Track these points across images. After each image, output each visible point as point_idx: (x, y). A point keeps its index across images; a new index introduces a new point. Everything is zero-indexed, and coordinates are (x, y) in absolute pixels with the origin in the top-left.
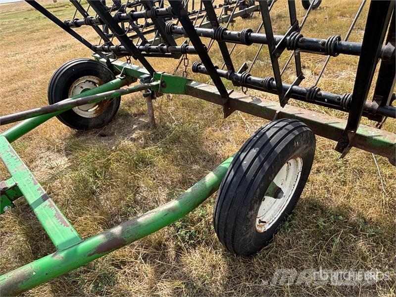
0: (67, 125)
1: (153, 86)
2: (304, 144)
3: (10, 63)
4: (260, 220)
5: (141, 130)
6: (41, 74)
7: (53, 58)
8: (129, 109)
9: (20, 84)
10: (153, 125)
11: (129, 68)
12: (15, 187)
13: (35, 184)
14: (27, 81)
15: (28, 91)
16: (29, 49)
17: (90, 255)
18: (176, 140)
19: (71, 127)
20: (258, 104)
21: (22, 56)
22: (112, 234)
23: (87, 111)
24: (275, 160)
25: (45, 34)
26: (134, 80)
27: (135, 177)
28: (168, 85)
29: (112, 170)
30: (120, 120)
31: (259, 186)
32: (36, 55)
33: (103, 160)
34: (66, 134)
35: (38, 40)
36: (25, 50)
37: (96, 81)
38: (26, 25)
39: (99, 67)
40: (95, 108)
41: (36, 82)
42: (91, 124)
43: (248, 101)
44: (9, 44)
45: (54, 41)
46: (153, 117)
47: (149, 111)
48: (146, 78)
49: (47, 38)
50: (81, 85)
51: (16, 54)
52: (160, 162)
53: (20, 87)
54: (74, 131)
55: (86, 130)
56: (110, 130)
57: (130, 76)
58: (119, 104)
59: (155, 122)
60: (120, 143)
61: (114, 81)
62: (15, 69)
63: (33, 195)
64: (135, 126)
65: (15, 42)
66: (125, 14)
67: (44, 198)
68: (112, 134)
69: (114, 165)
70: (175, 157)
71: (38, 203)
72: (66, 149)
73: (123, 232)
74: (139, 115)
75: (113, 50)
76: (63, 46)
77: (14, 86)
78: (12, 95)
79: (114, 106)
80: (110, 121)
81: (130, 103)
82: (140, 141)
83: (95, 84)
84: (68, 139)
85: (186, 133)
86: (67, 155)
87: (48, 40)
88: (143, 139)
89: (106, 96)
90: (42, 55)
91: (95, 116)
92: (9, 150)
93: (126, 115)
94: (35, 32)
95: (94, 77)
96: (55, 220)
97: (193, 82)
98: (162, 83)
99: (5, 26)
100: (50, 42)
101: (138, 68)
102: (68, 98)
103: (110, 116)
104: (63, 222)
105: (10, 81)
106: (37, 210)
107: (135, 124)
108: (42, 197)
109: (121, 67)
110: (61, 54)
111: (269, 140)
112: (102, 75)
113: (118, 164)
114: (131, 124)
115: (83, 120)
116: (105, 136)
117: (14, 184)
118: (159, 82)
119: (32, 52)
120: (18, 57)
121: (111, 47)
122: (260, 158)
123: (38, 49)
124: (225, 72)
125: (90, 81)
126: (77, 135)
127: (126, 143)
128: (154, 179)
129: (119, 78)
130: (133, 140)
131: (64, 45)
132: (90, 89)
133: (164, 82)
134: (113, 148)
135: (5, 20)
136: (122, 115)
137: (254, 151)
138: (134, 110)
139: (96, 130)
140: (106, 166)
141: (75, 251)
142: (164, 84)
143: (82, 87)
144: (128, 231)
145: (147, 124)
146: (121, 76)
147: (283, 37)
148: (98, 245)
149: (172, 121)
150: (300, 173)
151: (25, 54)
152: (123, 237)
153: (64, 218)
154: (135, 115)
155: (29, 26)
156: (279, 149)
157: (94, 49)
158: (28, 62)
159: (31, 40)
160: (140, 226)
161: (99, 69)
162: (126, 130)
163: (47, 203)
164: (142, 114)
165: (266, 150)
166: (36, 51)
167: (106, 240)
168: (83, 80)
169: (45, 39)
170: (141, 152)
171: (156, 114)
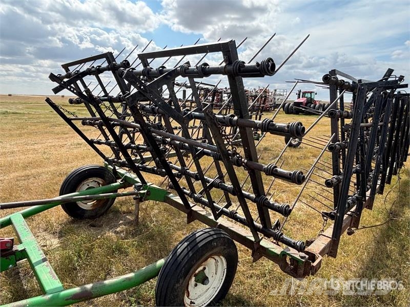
0: (67, 213)
1: (140, 194)
2: (221, 246)
3: (28, 150)
4: (191, 301)
5: (125, 225)
6: (54, 165)
7: (68, 152)
8: (120, 207)
9: (33, 171)
10: (136, 222)
11: (129, 176)
12: (24, 251)
13: (39, 250)
14: (40, 170)
15: (39, 179)
16: (48, 141)
17: (67, 300)
18: (151, 237)
19: (69, 215)
20: (209, 217)
21: (40, 146)
22: (85, 288)
23: (86, 204)
24: (197, 251)
25: (65, 130)
26: (130, 185)
27: (110, 261)
28: (152, 194)
29: (93, 253)
30: (111, 215)
31: (184, 266)
32: (53, 148)
33: (88, 245)
34: (63, 220)
35: (58, 134)
36: (44, 141)
37: (101, 182)
38: (49, 118)
39: (106, 172)
40: (93, 202)
41: (48, 173)
42: (86, 215)
43: (203, 214)
44: (30, 134)
45: (72, 137)
46: (138, 216)
47: (135, 211)
48: (138, 186)
49: (66, 134)
50: (88, 184)
51: (36, 143)
52: (133, 253)
53: (32, 174)
54: (71, 219)
55: (80, 219)
56: (100, 222)
57: (127, 182)
58: (114, 202)
59: (138, 221)
60: (105, 234)
61: (114, 184)
62: (31, 157)
63: (36, 257)
64: (121, 222)
65: (36, 133)
66: (133, 145)
67: (44, 260)
68: (101, 226)
69: (96, 250)
70: (146, 251)
71: (38, 263)
72: (60, 232)
73: (92, 288)
74: (127, 213)
75: (120, 163)
76: (78, 144)
77: (28, 172)
78: (24, 180)
79: (109, 203)
80: (102, 215)
81: (123, 202)
82: (122, 235)
83: (99, 184)
84: (64, 224)
85: (160, 233)
86: (59, 238)
87: (67, 136)
88: (125, 233)
89: (106, 196)
90: (58, 149)
91: (91, 208)
92: (23, 224)
93: (117, 212)
94: (56, 126)
95: (100, 179)
96: (49, 275)
97: (171, 195)
98: (147, 192)
99: (31, 116)
100: (67, 138)
101: (135, 178)
102: (75, 192)
103: (103, 211)
104: (54, 276)
105: (25, 168)
106: (37, 268)
107: (122, 220)
108: (43, 259)
109: (123, 175)
110: (75, 151)
111: (197, 238)
112: (107, 179)
113: (100, 250)
114: (118, 219)
115: (81, 211)
116: (95, 226)
117: (23, 248)
118: (146, 191)
119: (50, 144)
120: (36, 147)
121: (120, 161)
122: (188, 249)
123: (56, 142)
124: (188, 192)
125: (95, 182)
126: (73, 222)
127: (110, 234)
128: (124, 265)
129: (119, 182)
130: (116, 233)
131: (80, 143)
132: (94, 188)
133: (149, 191)
134: (99, 237)
135: (32, 110)
136: (113, 211)
137: (186, 244)
138: (124, 209)
139: (88, 220)
140: (90, 250)
141: (58, 295)
142: (148, 193)
143: (88, 185)
144: (96, 288)
145: (132, 221)
146: (121, 181)
147: (213, 180)
148: (74, 293)
149: (151, 221)
150: (226, 270)
151: (43, 145)
152: (92, 291)
153: (55, 274)
154: (124, 213)
155: (52, 119)
156: (200, 245)
157: (106, 159)
158: (45, 153)
159: (52, 132)
160: (105, 285)
161: (106, 174)
162: (113, 224)
163: (45, 263)
164: (129, 213)
165: (193, 244)
166: (53, 144)
167: (80, 291)
168: (91, 180)
169: (64, 134)
170: (120, 243)
171: (141, 214)
